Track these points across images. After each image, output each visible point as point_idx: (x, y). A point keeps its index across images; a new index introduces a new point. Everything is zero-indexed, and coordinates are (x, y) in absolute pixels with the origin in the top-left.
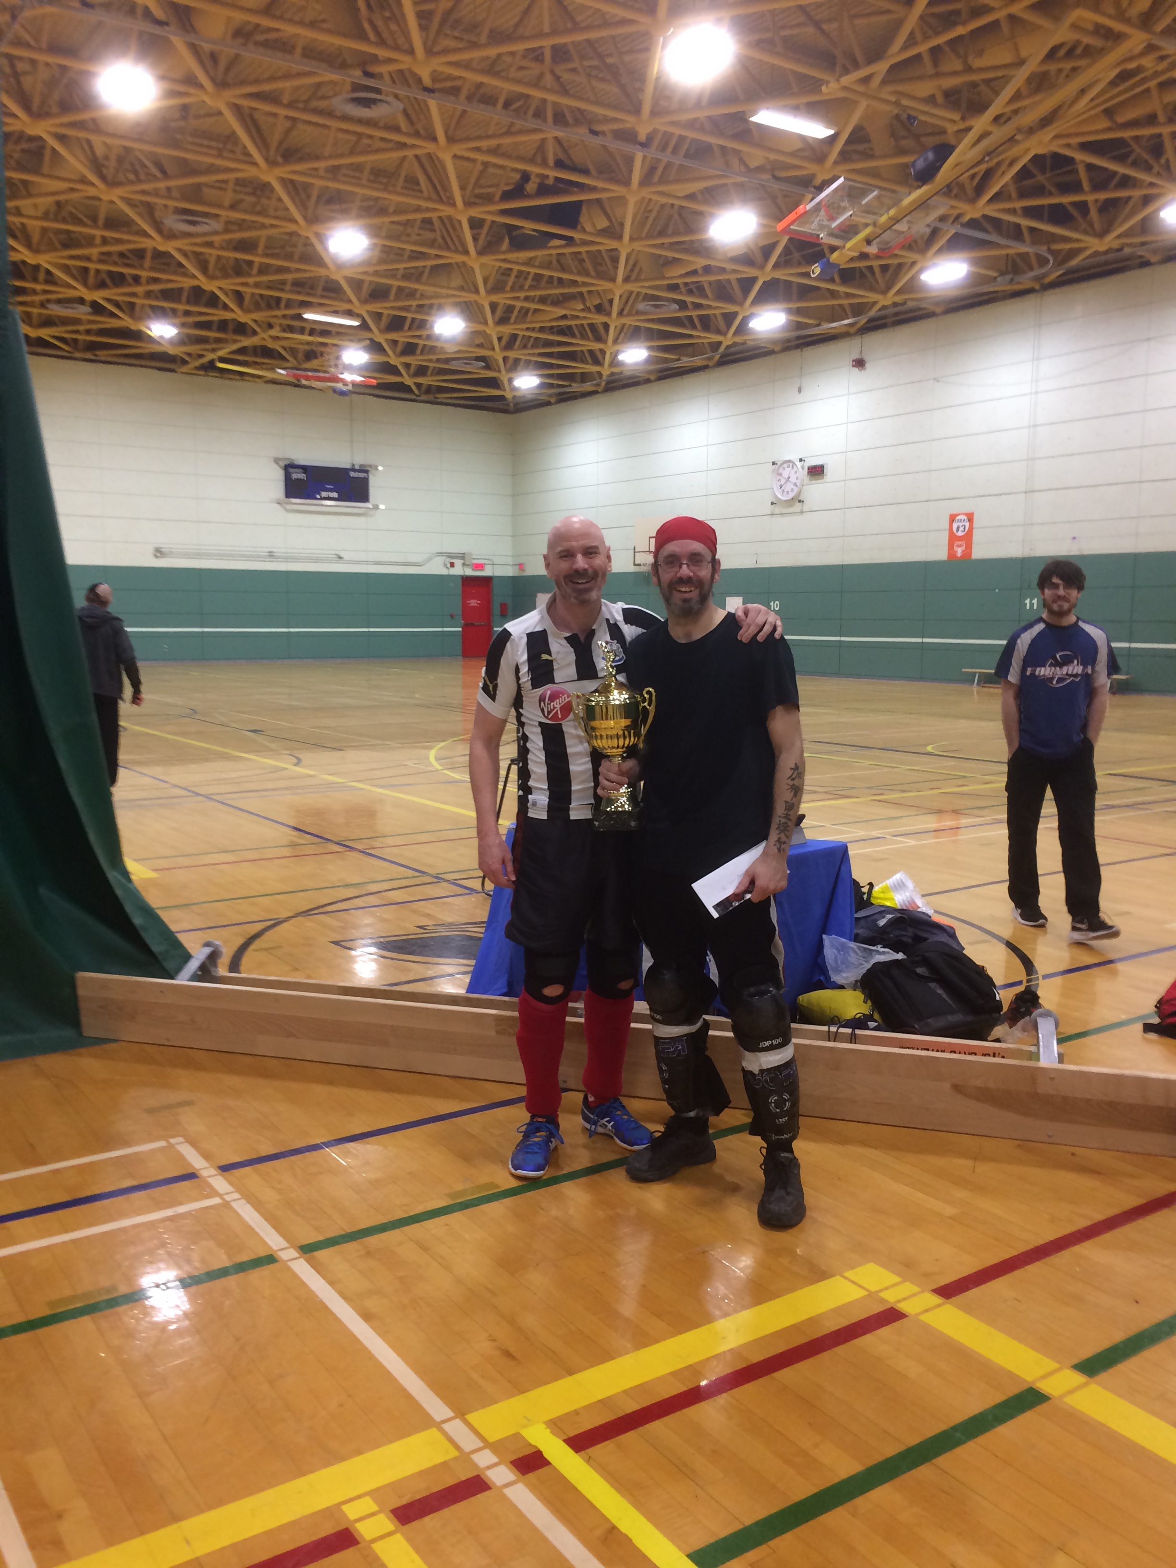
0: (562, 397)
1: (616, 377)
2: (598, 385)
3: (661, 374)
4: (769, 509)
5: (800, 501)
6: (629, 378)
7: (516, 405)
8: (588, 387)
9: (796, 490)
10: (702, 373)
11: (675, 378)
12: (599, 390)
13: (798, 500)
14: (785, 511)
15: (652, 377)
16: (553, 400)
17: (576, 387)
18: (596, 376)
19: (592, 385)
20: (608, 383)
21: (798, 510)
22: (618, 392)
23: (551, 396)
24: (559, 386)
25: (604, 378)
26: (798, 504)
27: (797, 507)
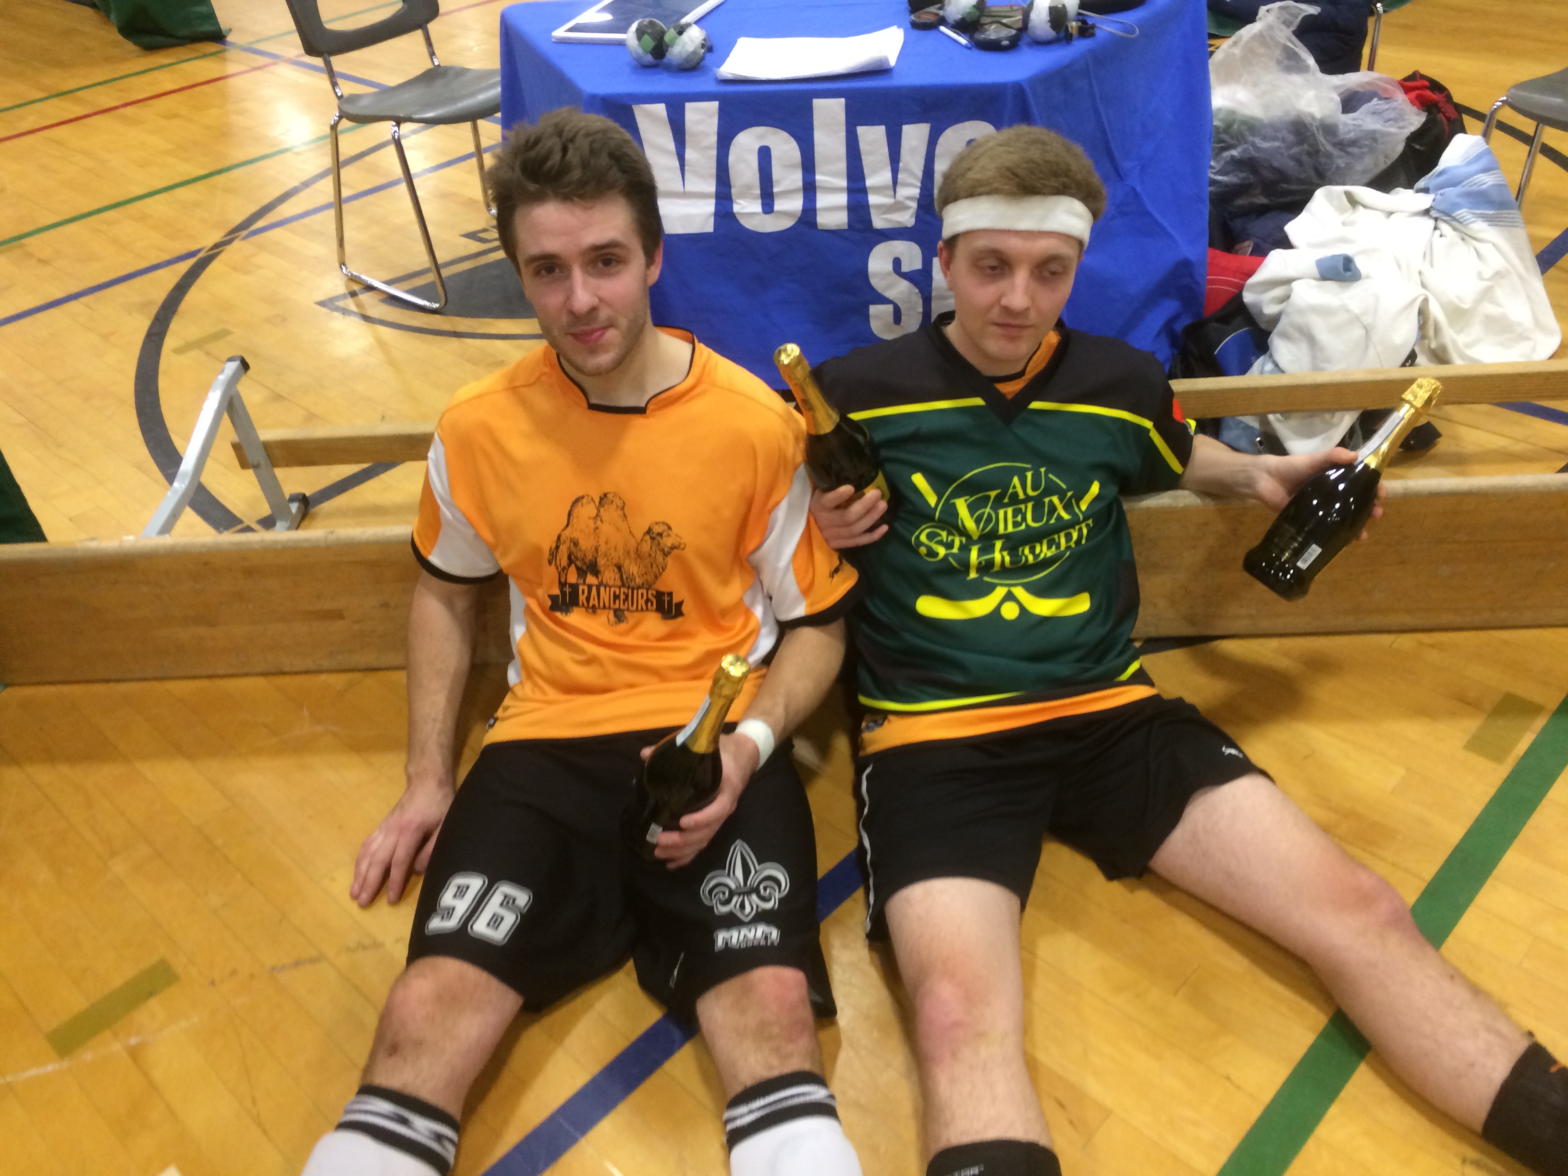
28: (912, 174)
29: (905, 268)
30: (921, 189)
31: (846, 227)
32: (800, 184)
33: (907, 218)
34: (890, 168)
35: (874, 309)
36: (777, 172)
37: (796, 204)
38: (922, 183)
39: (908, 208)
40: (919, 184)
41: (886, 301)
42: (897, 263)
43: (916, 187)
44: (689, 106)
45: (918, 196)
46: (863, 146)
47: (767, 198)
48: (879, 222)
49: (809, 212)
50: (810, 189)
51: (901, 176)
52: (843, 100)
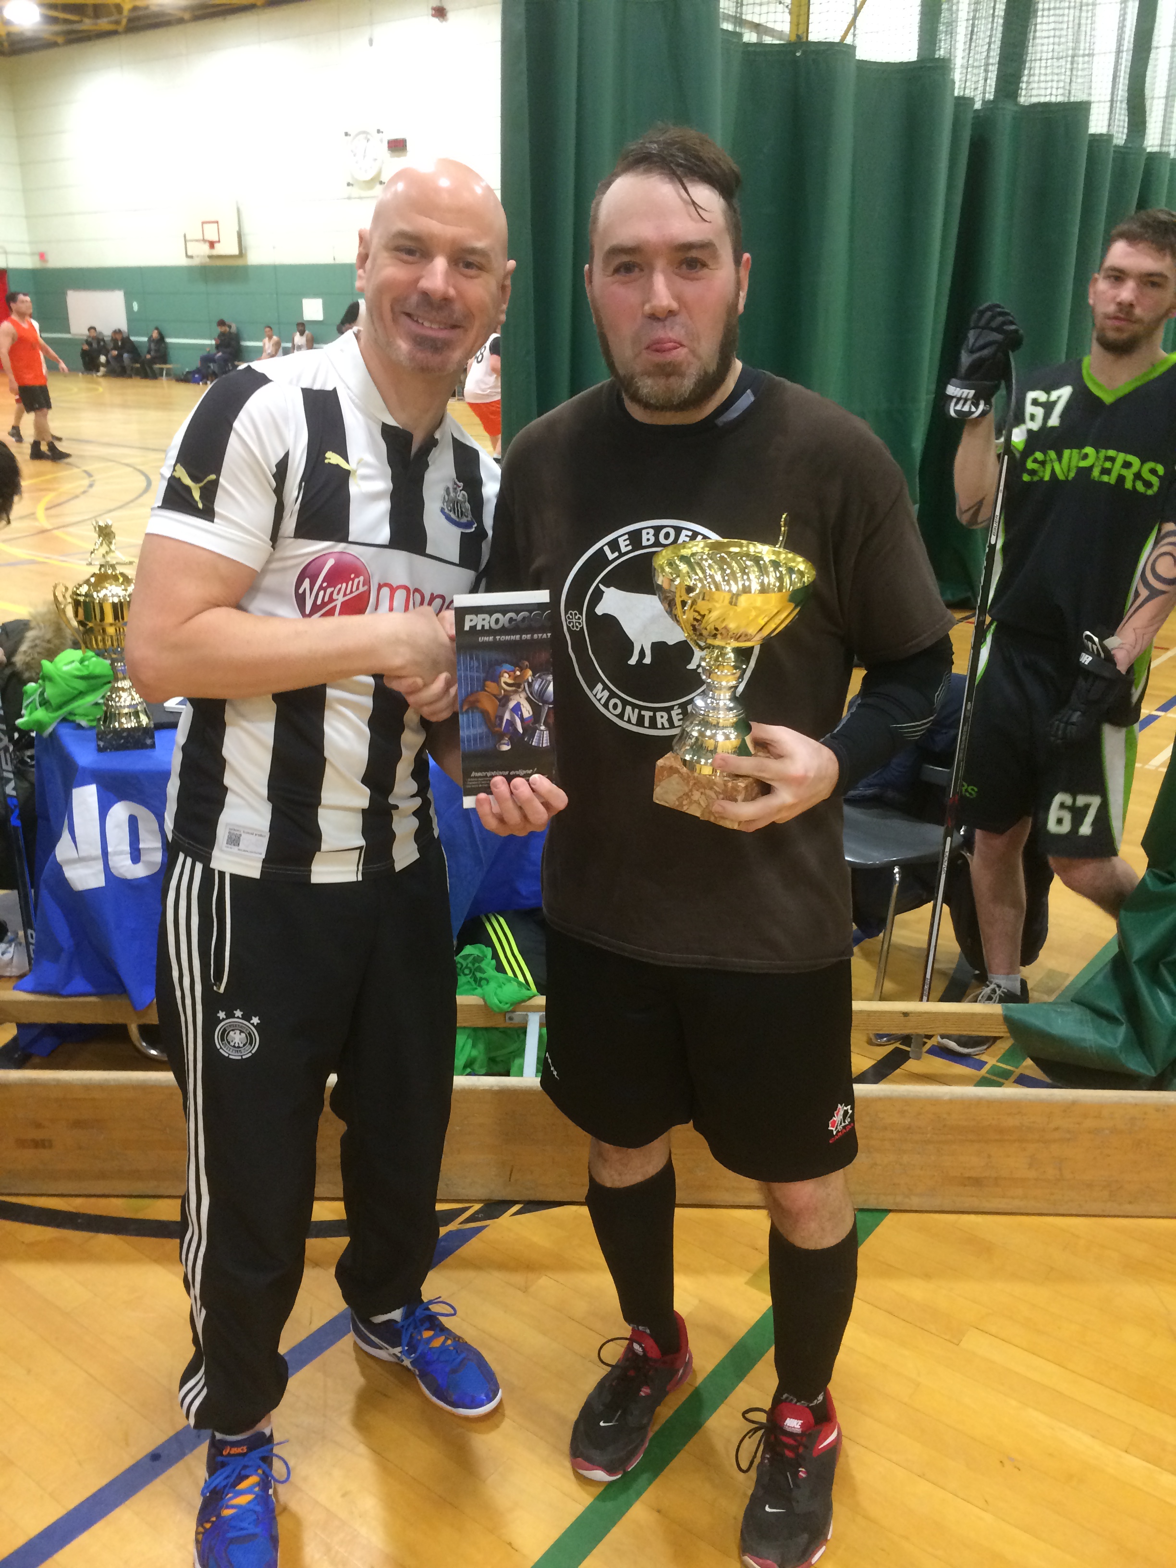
0: (73, 36)
1: (141, 13)
2: (117, 22)
3: (196, 13)
4: (344, 191)
6: (157, 15)
7: (12, 43)
8: (104, 24)
9: (375, 168)
10: (249, 13)
11: (216, 19)
12: (120, 28)
13: (378, 181)
14: (364, 194)
15: (187, 16)
16: (60, 40)
17: (88, 24)
18: (114, 10)
19: (111, 22)
20: (130, 20)
22: (142, 33)
23: (57, 34)
24: (66, 21)
25: (126, 12)
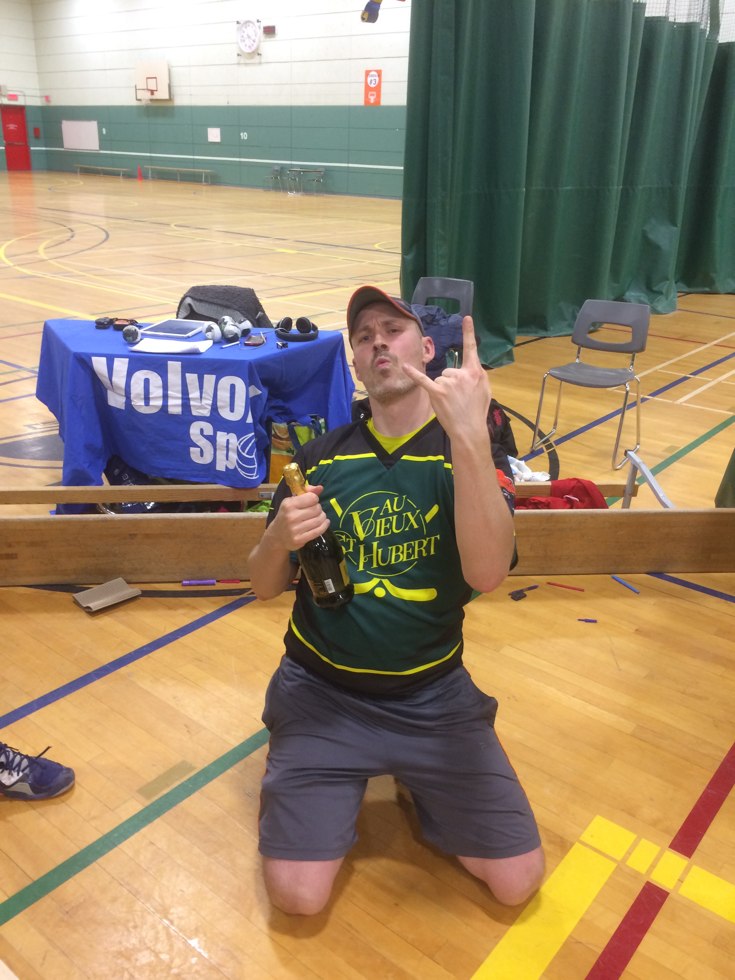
4: (235, 59)
5: (259, 54)
9: (255, 45)
13: (257, 53)
14: (248, 61)
21: (258, 61)
26: (257, 57)
27: (257, 59)
28: (209, 395)
29: (205, 433)
30: (213, 401)
31: (181, 414)
32: (162, 395)
33: (206, 413)
34: (199, 391)
35: (192, 449)
36: (152, 389)
37: (160, 403)
38: (213, 399)
39: (207, 408)
40: (212, 400)
41: (198, 447)
42: (202, 431)
43: (210, 400)
44: (116, 359)
45: (211, 404)
46: (188, 381)
47: (147, 399)
48: (195, 413)
49: (165, 407)
50: (165, 397)
51: (203, 395)
52: (180, 362)
